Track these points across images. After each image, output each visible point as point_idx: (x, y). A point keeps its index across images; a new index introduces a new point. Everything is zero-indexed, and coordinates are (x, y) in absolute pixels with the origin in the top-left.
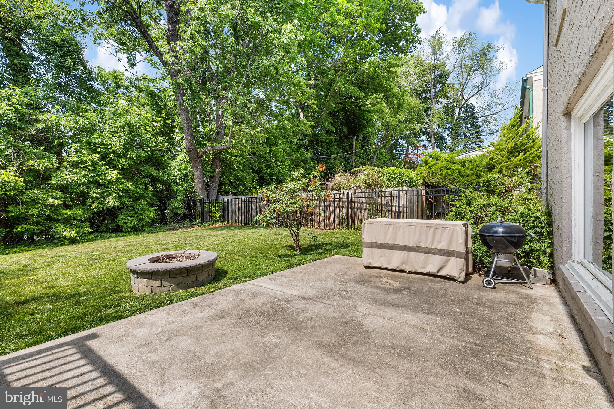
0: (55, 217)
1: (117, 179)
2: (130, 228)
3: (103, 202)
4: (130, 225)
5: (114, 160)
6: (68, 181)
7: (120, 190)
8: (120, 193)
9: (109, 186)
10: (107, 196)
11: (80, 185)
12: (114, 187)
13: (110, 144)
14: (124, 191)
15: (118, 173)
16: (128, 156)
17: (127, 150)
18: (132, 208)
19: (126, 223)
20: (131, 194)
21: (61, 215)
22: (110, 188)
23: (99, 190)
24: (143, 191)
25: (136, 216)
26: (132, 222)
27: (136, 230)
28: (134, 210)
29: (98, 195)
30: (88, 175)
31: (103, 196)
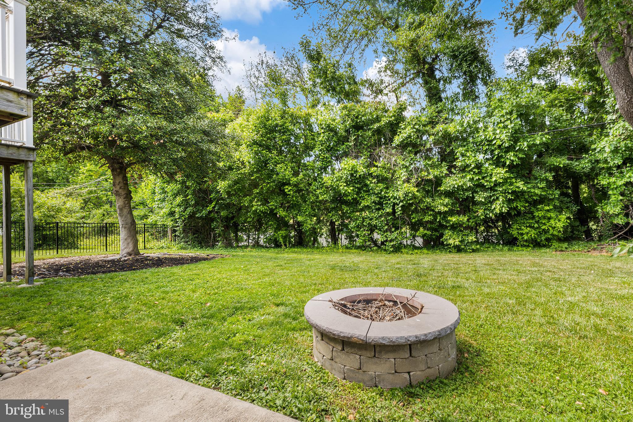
0: (444, 223)
1: (506, 180)
2: (526, 241)
3: (489, 208)
4: (526, 237)
5: (502, 156)
6: (454, 187)
7: (508, 193)
8: (509, 196)
9: (496, 189)
10: (494, 200)
11: (466, 190)
12: (501, 189)
13: (495, 138)
14: (513, 192)
15: (506, 172)
16: (517, 148)
17: (516, 140)
18: (530, 215)
19: (522, 234)
20: (527, 197)
21: (448, 222)
22: (497, 191)
23: (486, 195)
24: (545, 191)
25: (536, 225)
26: (529, 233)
27: (536, 244)
28: (533, 217)
29: (483, 200)
30: (473, 178)
31: (490, 201)
